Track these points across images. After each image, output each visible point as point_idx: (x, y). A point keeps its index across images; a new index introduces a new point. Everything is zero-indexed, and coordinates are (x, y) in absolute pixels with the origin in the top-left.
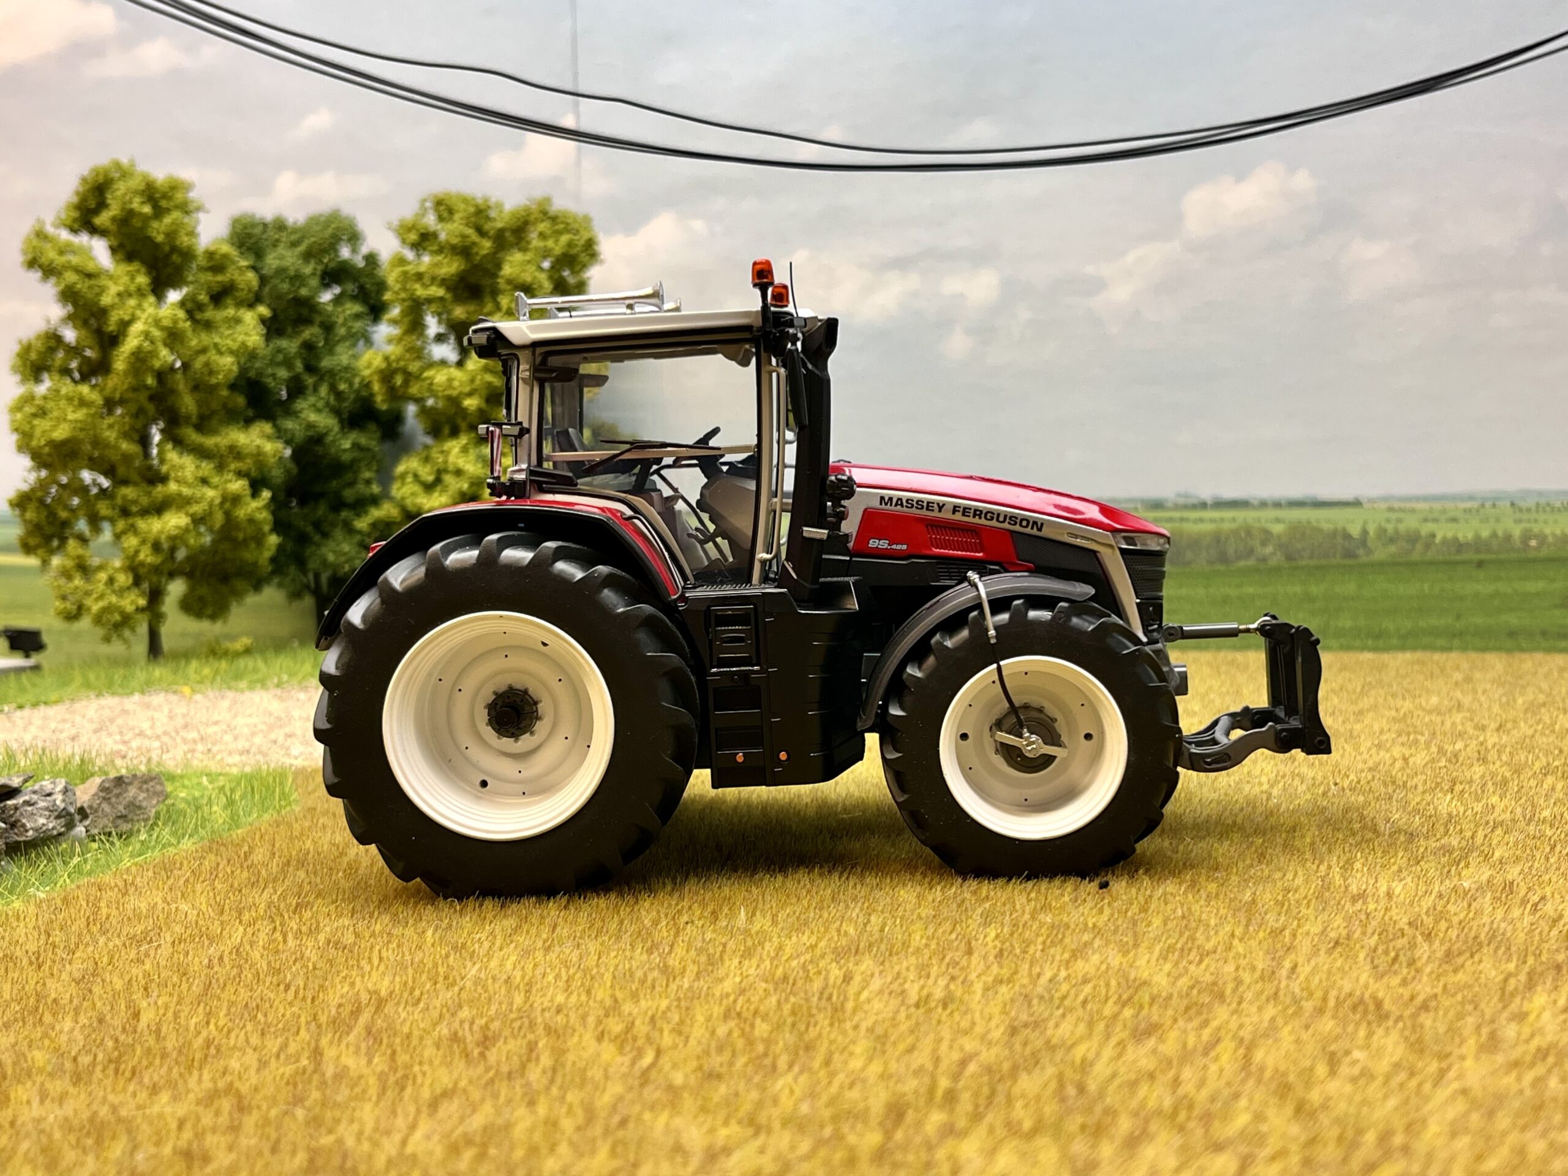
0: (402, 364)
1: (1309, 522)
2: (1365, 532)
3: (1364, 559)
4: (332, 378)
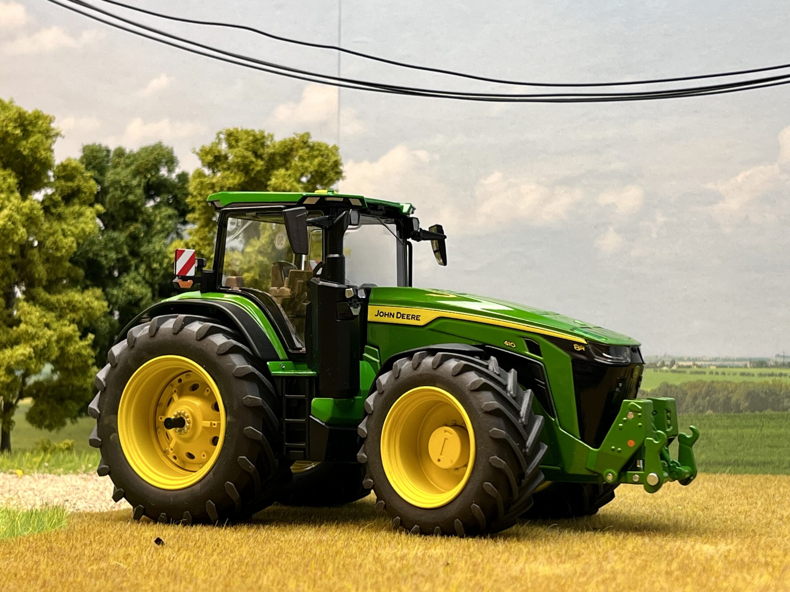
4: (147, 259)
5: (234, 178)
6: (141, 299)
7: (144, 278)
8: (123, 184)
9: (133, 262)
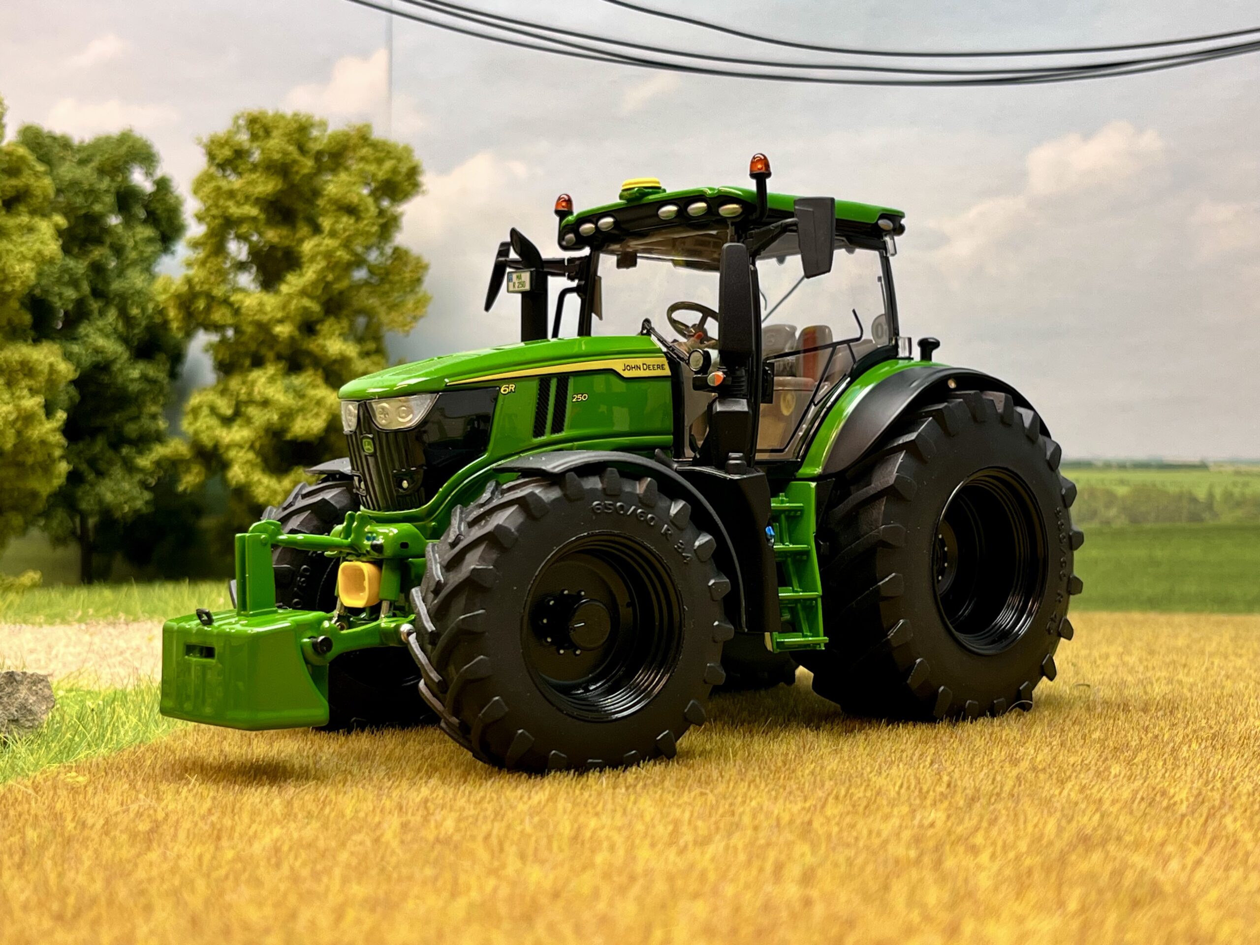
0: (206, 287)
1: (1154, 485)
2: (1211, 496)
3: (1211, 523)
4: (122, 302)
5: (265, 183)
6: (114, 361)
7: (115, 330)
8: (86, 187)
9: (95, 305)
